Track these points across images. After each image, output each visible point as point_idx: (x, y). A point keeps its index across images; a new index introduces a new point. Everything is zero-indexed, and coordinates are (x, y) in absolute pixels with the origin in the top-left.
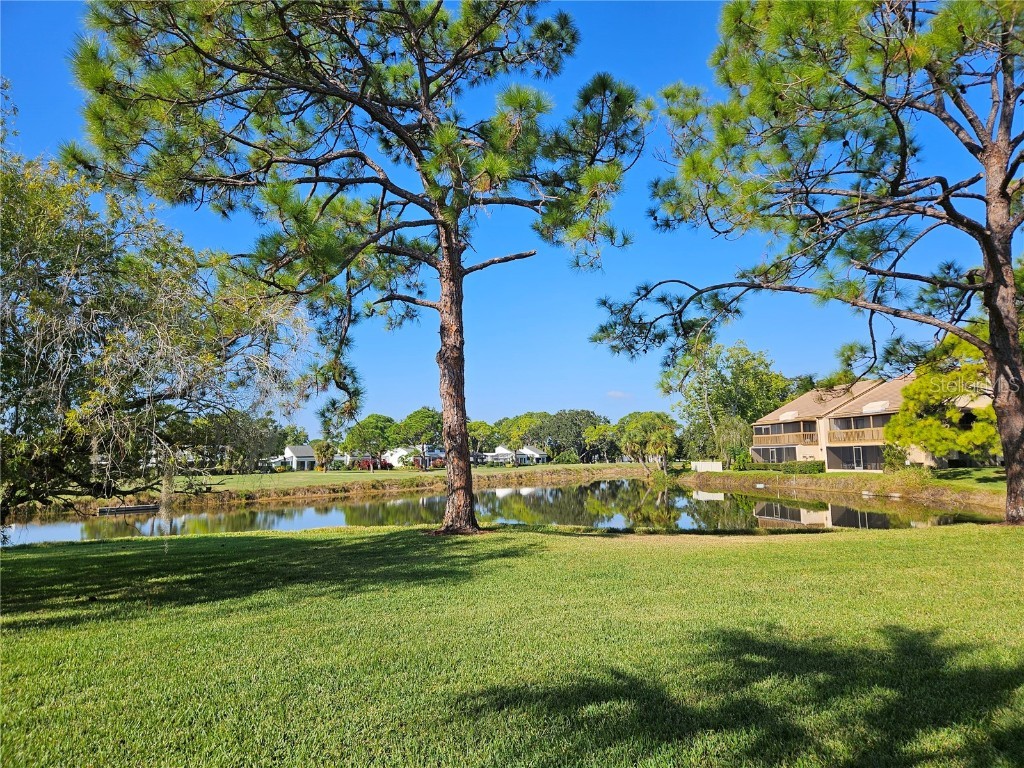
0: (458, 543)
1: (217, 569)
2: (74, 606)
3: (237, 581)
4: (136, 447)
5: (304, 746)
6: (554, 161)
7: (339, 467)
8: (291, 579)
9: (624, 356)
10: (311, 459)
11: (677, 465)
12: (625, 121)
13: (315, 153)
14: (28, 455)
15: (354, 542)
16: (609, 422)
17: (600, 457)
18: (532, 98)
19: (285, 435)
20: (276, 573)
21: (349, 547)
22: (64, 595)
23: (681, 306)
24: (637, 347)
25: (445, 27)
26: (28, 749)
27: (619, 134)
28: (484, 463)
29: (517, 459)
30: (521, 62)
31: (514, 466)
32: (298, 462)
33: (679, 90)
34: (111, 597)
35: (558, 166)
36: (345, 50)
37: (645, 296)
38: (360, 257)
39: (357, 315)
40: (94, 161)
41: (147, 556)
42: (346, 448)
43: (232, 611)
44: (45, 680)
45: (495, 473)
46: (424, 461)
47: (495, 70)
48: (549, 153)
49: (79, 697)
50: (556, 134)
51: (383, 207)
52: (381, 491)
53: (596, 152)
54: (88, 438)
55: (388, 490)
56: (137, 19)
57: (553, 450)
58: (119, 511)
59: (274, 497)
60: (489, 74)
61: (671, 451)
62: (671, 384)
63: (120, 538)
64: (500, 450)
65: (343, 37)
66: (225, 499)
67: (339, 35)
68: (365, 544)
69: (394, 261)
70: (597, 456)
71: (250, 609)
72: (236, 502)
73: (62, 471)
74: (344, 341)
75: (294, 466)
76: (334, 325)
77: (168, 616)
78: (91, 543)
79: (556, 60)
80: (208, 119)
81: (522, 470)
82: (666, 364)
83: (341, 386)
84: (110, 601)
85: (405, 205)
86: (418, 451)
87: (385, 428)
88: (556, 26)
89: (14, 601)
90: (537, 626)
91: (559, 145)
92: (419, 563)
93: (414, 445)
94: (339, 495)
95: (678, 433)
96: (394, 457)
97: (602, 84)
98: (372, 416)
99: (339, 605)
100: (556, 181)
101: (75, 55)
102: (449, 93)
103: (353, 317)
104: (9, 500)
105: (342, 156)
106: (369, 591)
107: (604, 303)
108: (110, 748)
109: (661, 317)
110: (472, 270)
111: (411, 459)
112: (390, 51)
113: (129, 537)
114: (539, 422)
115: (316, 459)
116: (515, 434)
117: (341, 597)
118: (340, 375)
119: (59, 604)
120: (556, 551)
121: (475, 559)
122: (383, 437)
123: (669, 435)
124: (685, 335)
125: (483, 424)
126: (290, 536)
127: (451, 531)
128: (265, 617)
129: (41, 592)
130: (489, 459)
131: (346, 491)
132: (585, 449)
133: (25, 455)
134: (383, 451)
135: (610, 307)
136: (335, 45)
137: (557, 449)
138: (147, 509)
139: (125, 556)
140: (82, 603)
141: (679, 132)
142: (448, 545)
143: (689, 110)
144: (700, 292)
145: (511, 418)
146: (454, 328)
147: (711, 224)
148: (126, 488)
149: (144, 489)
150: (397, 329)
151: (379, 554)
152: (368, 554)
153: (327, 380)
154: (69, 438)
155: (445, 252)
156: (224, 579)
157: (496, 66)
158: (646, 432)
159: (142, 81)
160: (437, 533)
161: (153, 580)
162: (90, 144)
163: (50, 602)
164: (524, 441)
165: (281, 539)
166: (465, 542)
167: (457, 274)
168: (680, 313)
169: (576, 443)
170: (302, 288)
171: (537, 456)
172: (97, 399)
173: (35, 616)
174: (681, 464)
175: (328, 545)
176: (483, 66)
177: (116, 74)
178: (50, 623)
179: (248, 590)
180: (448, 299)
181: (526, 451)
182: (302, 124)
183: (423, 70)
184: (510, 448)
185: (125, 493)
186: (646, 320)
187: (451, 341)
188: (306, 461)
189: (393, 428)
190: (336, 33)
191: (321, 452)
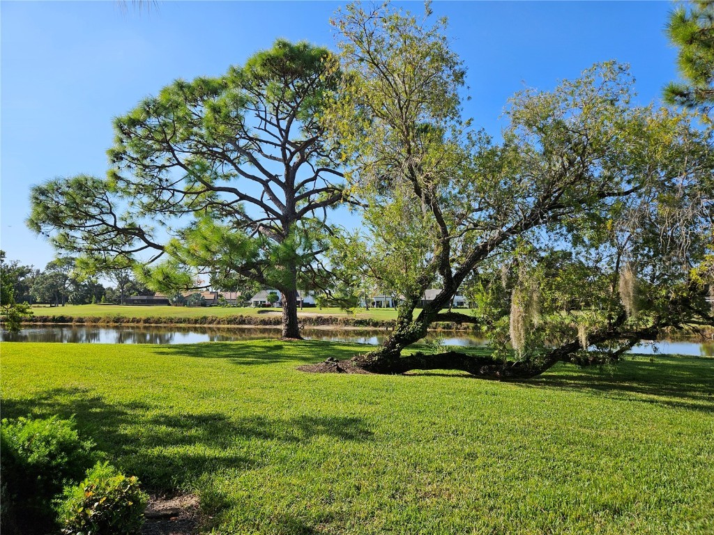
2: (708, 399)
14: (668, 297)
40: (688, 89)
73: (690, 308)
78: (706, 359)
89: (666, 389)
101: (669, 25)
104: (658, 325)
119: (697, 397)
129: (683, 386)
133: (665, 298)
154: (693, 287)
162: (684, 79)
163: (691, 393)
172: (711, 259)
173: (683, 401)
177: (700, 25)
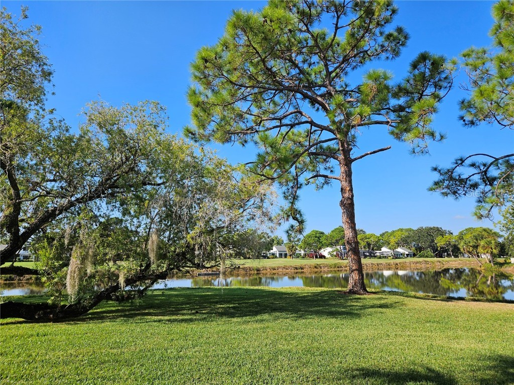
0: (355, 299)
1: (244, 303)
2: (190, 314)
3: (251, 309)
4: (212, 249)
5: (276, 380)
6: (399, 99)
7: (298, 256)
8: (275, 310)
9: (451, 198)
10: (285, 252)
11: (501, 260)
12: (439, 73)
13: (280, 114)
14: (175, 252)
15: (304, 294)
16: (452, 234)
17: (448, 254)
18: (381, 74)
19: (273, 241)
20: (268, 307)
21: (302, 297)
22: (186, 310)
23: (486, 168)
24: (459, 192)
25: (338, 46)
26: (177, 367)
27: (437, 80)
28: (375, 257)
29: (395, 254)
30: (378, 55)
31: (393, 258)
32: (279, 254)
33: (472, 51)
34: (204, 312)
35: (402, 101)
36: (292, 65)
37: (461, 164)
38: (301, 159)
39: (301, 185)
40: (195, 131)
41: (217, 295)
42: (301, 247)
43: (249, 322)
44: (182, 342)
45: (381, 262)
46: (341, 254)
47: (364, 60)
48: (396, 95)
49: (193, 350)
50: (399, 86)
51: (311, 133)
52: (319, 270)
53: (423, 91)
54: (194, 245)
55: (323, 269)
56: (209, 75)
57: (416, 250)
58: (205, 274)
59: (269, 270)
60: (361, 63)
61: (495, 251)
62: (482, 213)
63: (206, 287)
64: (384, 249)
65: (291, 60)
66: (247, 271)
67: (289, 60)
68: (309, 296)
69: (317, 158)
70: (446, 254)
71: (257, 322)
72: (252, 272)
73: (186, 258)
74: (295, 198)
75: (278, 256)
76: (291, 189)
77: (224, 321)
78: (195, 288)
79: (396, 50)
80: (236, 108)
81: (398, 261)
82: (480, 201)
83: (295, 218)
84: (203, 313)
85: (322, 131)
86: (337, 249)
87: (320, 237)
88: (395, 34)
89: (168, 311)
90: (391, 343)
91: (401, 91)
92: (334, 307)
93: (336, 246)
94: (298, 271)
95: (501, 240)
96: (326, 252)
97: (424, 57)
98: (314, 231)
99: (295, 323)
100: (401, 109)
101: (187, 93)
102: (342, 75)
103: (299, 186)
104: (168, 269)
105: (291, 113)
106: (309, 318)
107: (435, 169)
108: (205, 370)
109: (473, 175)
110: (356, 159)
111: (335, 253)
112: (313, 62)
113: (210, 287)
114: (407, 234)
115: (287, 252)
116: (393, 240)
117: (296, 320)
118: (294, 214)
119: (185, 314)
120: (410, 307)
121: (364, 307)
122: (319, 242)
123: (493, 242)
124: (491, 185)
125: (372, 235)
126: (275, 290)
127: (352, 292)
128: (262, 326)
129: (179, 308)
130: (378, 254)
131: (302, 269)
132: (437, 250)
134: (320, 249)
135: (440, 171)
136: (288, 64)
137: (419, 249)
138: (216, 274)
139: (208, 295)
140: (193, 314)
141: (474, 73)
142: (351, 299)
143: (479, 61)
144: (497, 160)
145: (390, 231)
146: (348, 189)
147: (498, 121)
148: (208, 265)
149: (215, 266)
150: (321, 190)
151: (316, 301)
152: (309, 301)
153: (288, 216)
154: (188, 245)
155: (341, 152)
156: (247, 307)
157: (365, 58)
158: (477, 240)
159: (212, 98)
160: (345, 293)
161: (219, 306)
162: (193, 125)
163: (182, 312)
164: (398, 244)
165: (272, 291)
166: (360, 299)
167: (348, 162)
168: (485, 172)
169: (431, 246)
170: (275, 176)
171: (407, 253)
172: (197, 229)
173: (177, 318)
174: (504, 259)
175: (292, 295)
176: (358, 59)
177: (202, 98)
178: (182, 320)
179: (256, 313)
180: (344, 175)
181: (400, 250)
182: (274, 102)
183: (327, 69)
184: (390, 248)
185: (208, 268)
186: (463, 177)
187: (347, 195)
188: (283, 253)
189: (324, 237)
190: (287, 59)
191: (290, 249)
